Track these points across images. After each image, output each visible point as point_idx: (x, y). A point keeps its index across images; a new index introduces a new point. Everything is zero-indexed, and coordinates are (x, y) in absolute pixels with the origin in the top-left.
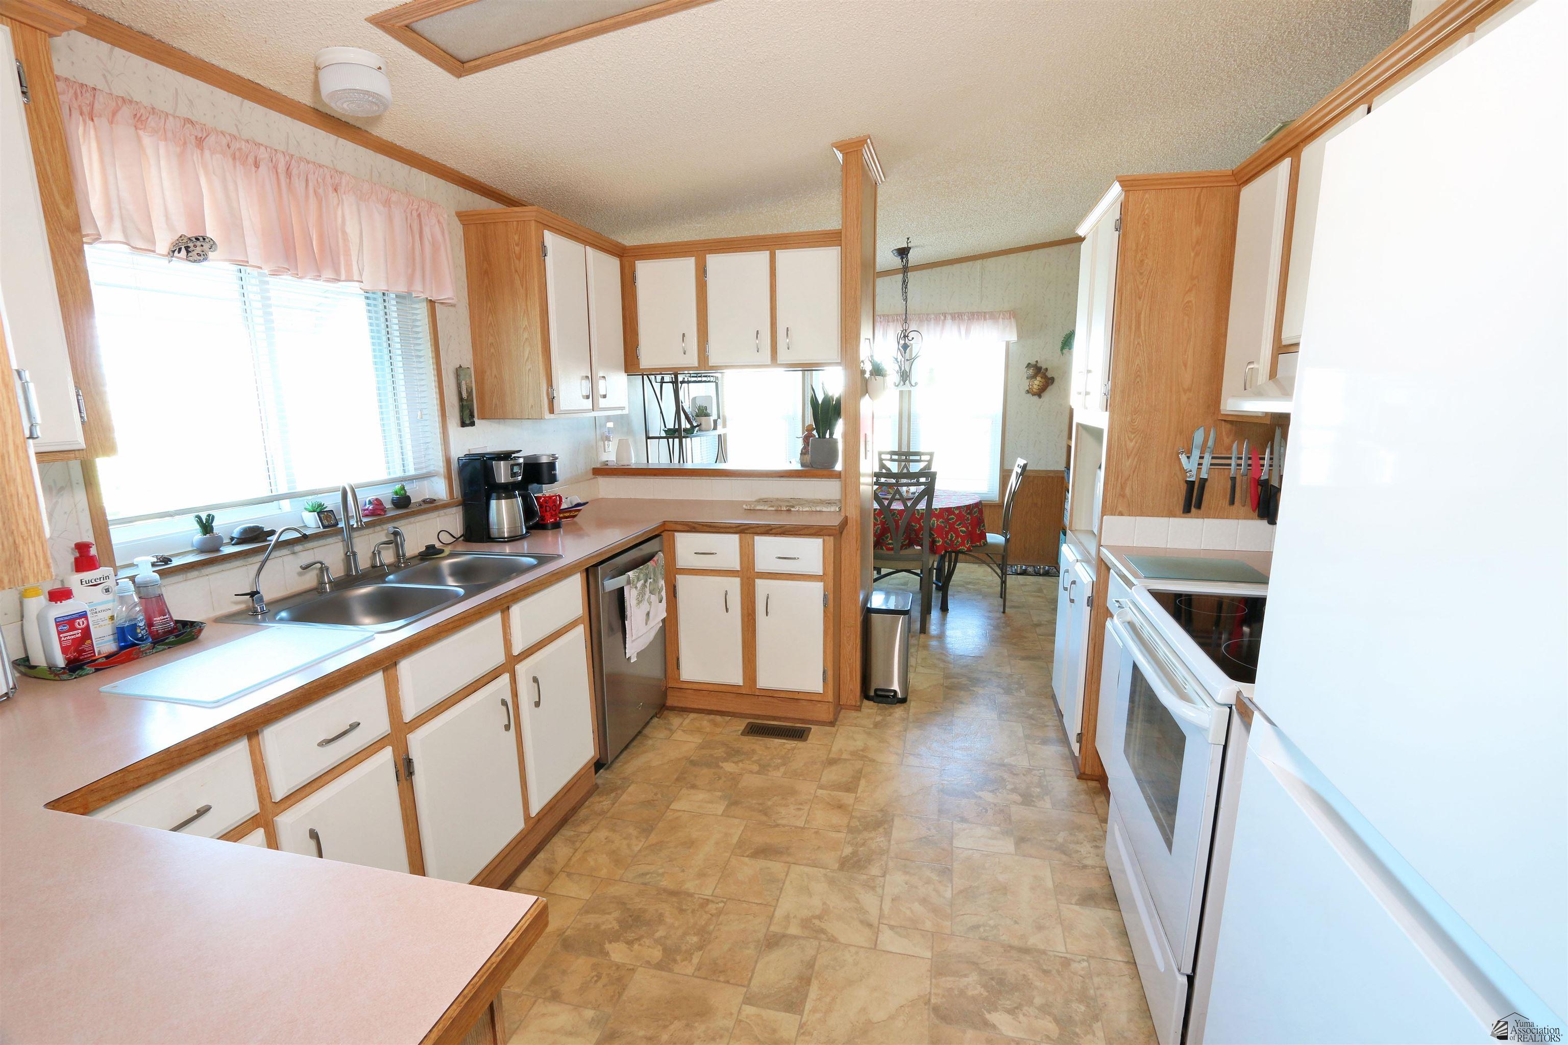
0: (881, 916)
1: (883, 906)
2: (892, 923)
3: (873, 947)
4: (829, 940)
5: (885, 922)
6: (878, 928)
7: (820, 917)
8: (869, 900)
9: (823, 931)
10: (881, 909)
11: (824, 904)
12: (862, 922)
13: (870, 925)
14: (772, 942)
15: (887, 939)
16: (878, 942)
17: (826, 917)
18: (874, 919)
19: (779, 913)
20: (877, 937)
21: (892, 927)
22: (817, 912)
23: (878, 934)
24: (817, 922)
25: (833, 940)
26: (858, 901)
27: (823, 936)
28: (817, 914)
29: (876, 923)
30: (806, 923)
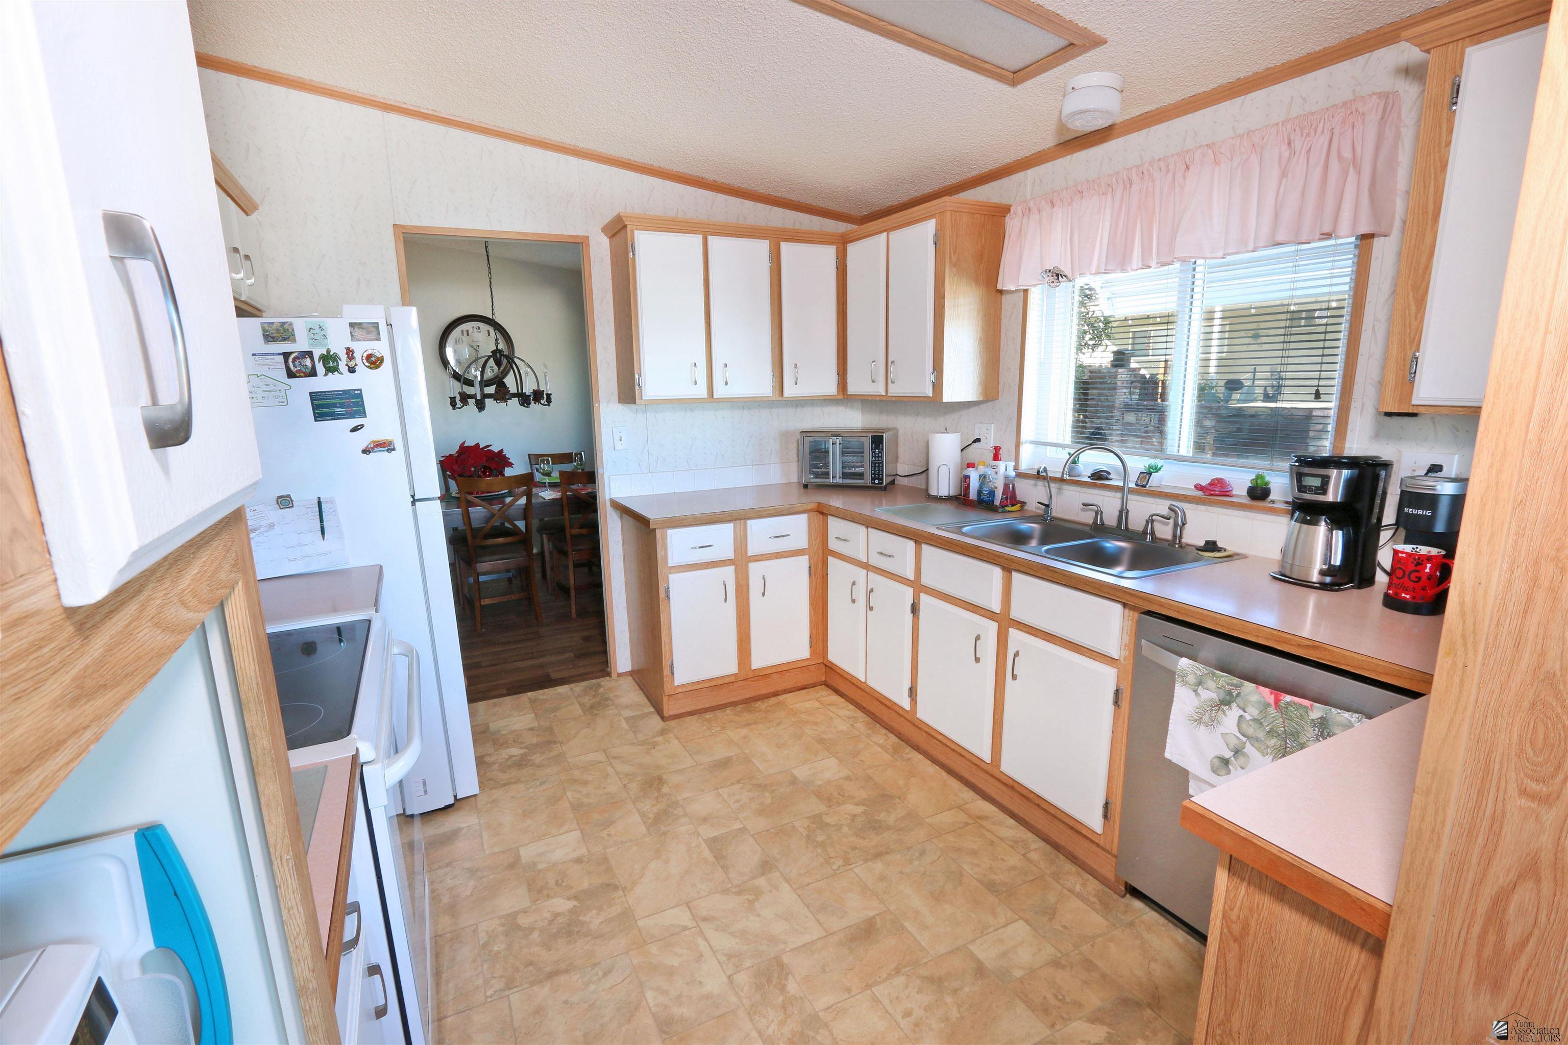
0: (701, 933)
1: (706, 943)
2: (687, 932)
3: (689, 904)
4: (728, 890)
5: (694, 930)
6: (696, 922)
7: (751, 902)
8: (724, 942)
9: (739, 893)
10: (706, 940)
11: (759, 916)
12: (714, 918)
13: (705, 919)
14: (766, 866)
15: (682, 917)
16: (688, 910)
17: (746, 905)
18: (706, 927)
19: (785, 888)
20: (691, 913)
21: (685, 928)
22: (757, 905)
23: (693, 916)
24: (751, 898)
25: (726, 891)
26: (732, 934)
27: (734, 890)
28: (756, 903)
29: (702, 924)
30: (757, 893)
